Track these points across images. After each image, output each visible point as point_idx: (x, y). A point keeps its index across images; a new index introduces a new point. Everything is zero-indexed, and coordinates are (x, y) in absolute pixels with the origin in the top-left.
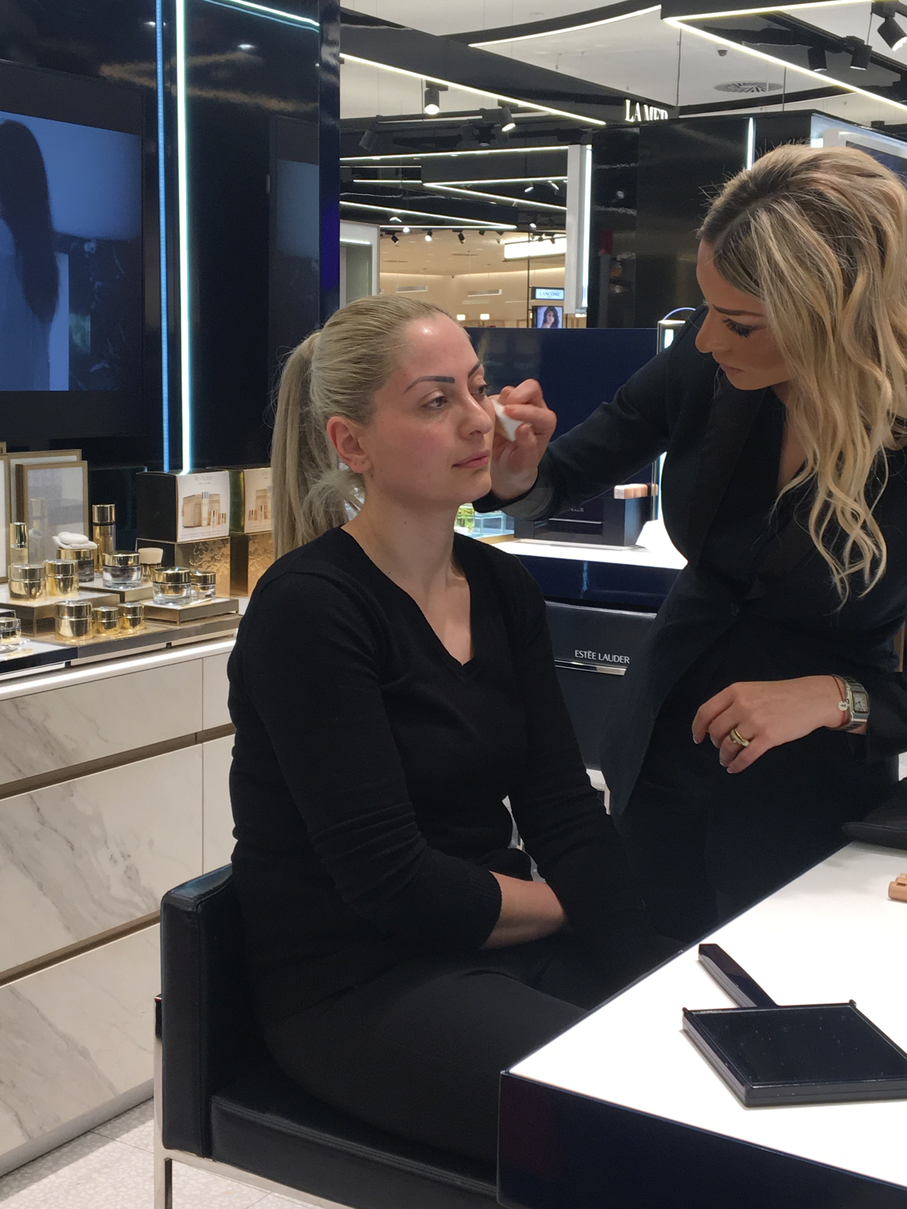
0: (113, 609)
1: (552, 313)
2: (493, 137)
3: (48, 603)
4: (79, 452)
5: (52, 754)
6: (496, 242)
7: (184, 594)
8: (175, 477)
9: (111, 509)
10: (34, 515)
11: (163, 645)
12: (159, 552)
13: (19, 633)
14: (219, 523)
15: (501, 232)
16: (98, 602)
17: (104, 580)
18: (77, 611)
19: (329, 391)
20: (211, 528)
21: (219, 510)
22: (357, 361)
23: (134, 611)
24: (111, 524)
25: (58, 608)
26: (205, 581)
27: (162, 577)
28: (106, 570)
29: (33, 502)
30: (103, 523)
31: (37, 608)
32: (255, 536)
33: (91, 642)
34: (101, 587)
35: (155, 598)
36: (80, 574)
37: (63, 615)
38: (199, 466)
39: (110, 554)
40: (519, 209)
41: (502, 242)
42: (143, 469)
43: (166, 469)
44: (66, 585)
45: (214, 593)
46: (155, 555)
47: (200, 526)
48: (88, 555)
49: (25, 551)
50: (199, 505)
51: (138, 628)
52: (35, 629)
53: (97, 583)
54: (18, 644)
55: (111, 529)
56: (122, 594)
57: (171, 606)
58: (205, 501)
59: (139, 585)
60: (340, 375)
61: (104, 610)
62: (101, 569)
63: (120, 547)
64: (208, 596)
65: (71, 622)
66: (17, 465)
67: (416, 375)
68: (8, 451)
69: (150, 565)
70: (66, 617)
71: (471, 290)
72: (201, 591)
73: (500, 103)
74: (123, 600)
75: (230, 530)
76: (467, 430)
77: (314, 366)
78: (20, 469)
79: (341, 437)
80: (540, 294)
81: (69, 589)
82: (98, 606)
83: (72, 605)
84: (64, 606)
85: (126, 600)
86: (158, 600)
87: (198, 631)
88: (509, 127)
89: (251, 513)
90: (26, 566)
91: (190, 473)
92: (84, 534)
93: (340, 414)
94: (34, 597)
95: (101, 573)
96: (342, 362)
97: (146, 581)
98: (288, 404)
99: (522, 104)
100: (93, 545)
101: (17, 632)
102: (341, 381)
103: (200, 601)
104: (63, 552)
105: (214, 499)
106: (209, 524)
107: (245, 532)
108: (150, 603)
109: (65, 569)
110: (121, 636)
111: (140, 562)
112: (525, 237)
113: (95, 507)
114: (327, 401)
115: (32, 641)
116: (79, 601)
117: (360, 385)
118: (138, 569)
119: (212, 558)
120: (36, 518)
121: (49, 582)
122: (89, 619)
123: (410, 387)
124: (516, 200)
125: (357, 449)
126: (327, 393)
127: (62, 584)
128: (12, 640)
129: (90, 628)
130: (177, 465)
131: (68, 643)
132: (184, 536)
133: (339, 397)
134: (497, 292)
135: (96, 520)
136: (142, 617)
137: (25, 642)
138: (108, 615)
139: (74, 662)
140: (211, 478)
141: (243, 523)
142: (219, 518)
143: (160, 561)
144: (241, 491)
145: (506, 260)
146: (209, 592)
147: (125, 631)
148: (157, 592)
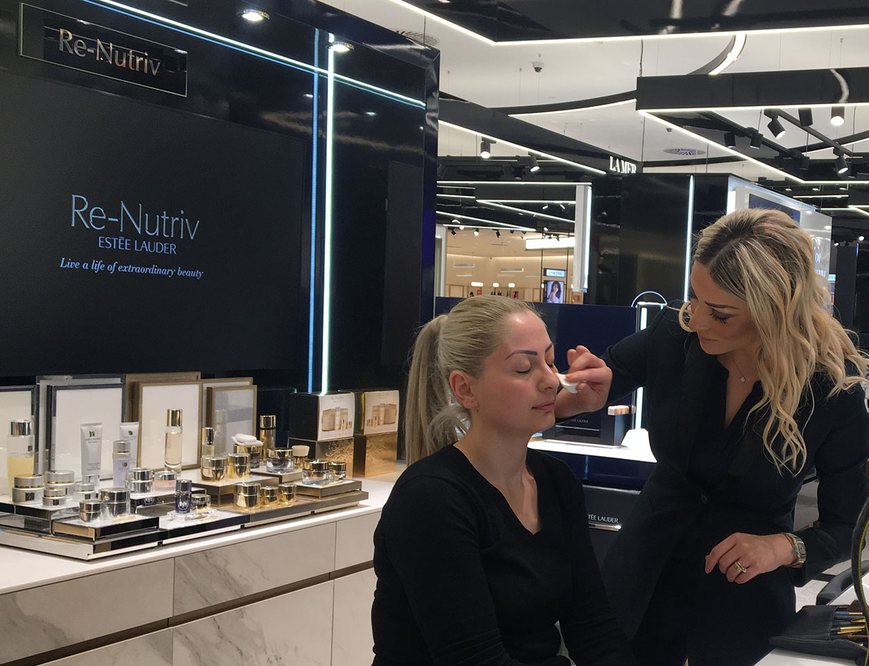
0: (275, 488)
1: (557, 286)
2: (524, 173)
3: (228, 484)
4: (251, 379)
5: (230, 589)
6: (520, 238)
7: (324, 478)
8: (318, 397)
9: (273, 418)
10: (218, 421)
11: (309, 512)
12: (307, 448)
13: (209, 505)
14: (347, 428)
15: (524, 233)
16: (264, 483)
17: (268, 468)
18: (251, 490)
19: (453, 354)
20: (341, 432)
21: (347, 419)
22: (474, 336)
23: (289, 489)
24: (272, 429)
25: (236, 488)
26: (339, 469)
27: (309, 466)
28: (269, 461)
29: (218, 412)
30: (267, 428)
31: (222, 487)
32: (371, 436)
33: (259, 511)
34: (265, 472)
35: (304, 480)
36: (251, 463)
37: (240, 492)
38: (333, 389)
39: (272, 449)
40: (538, 218)
41: (525, 238)
42: (293, 391)
43: (310, 391)
44: (241, 470)
45: (345, 477)
46: (303, 450)
47: (334, 430)
48: (256, 449)
49: (213, 447)
50: (334, 416)
51: (291, 500)
52: (219, 501)
53: (262, 469)
54: (208, 513)
55: (273, 432)
56: (280, 477)
57: (314, 486)
58: (338, 413)
59: (292, 471)
60: (462, 344)
61: (269, 489)
62: (264, 460)
63: (278, 445)
64: (340, 479)
65: (245, 497)
66: (207, 388)
67: (513, 349)
68: (202, 378)
69: (300, 457)
70: (242, 494)
71: (503, 267)
72: (336, 475)
73: (529, 153)
74: (281, 482)
75: (354, 432)
76: (543, 386)
77: (441, 337)
78: (210, 391)
79: (459, 384)
80: (549, 273)
81: (243, 474)
82: (265, 486)
83: (246, 486)
84: (241, 486)
85: (283, 481)
86: (305, 481)
87: (333, 503)
88: (535, 169)
89: (369, 421)
90: (213, 458)
91: (328, 394)
92: (253, 435)
93: (459, 370)
94: (219, 479)
95: (265, 462)
96: (464, 336)
97: (296, 468)
98: (420, 360)
99: (543, 155)
100: (260, 443)
101: (208, 504)
102: (462, 349)
103: (335, 482)
104: (238, 447)
105: (344, 412)
106: (340, 429)
107: (365, 434)
108: (300, 484)
109: (241, 460)
110: (280, 507)
111: (293, 455)
112: (540, 235)
113: (262, 417)
114: (451, 361)
115: (218, 510)
116: (250, 482)
117: (475, 352)
118: (292, 460)
119: (341, 451)
120: (219, 424)
121: (229, 468)
122: (258, 495)
123: (510, 356)
124: (535, 214)
125: (469, 392)
126: (450, 355)
127: (238, 470)
128: (204, 510)
129: (258, 501)
130: (318, 388)
131: (242, 511)
132: (322, 436)
133: (460, 359)
134: (521, 270)
135: (262, 426)
136: (295, 494)
137: (213, 511)
138: (272, 492)
139: (246, 525)
140: (342, 398)
141: (362, 428)
142: (347, 425)
143: (307, 455)
144: (362, 406)
145: (527, 250)
146: (341, 476)
147: (283, 503)
148: (305, 476)
